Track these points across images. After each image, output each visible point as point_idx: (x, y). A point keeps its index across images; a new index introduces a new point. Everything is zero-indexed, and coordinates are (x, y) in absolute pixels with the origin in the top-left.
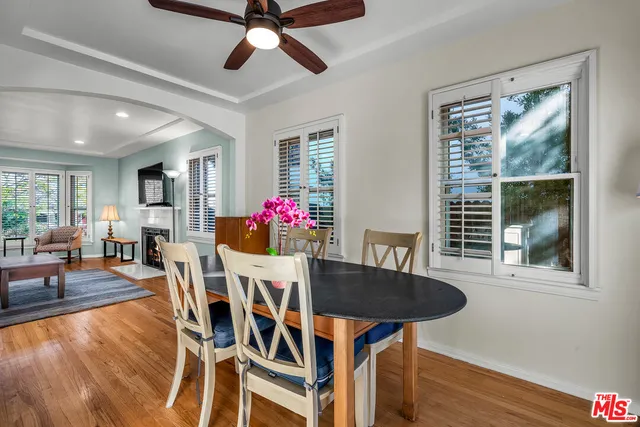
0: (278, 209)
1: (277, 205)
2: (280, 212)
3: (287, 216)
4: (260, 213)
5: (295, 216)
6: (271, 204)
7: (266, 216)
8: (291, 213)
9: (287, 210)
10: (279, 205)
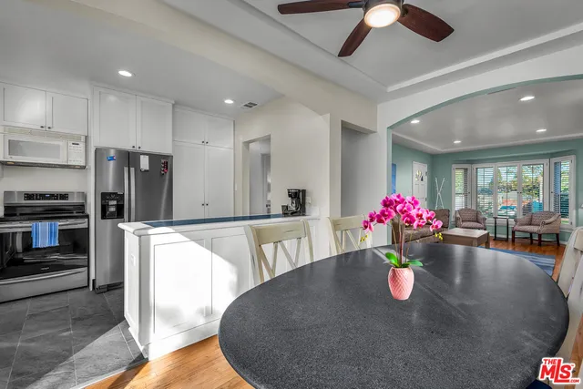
0: (398, 208)
1: (398, 203)
2: (401, 211)
3: (409, 216)
4: (378, 213)
5: (418, 216)
6: (391, 201)
7: (384, 215)
8: (413, 212)
9: (409, 209)
10: (399, 203)
